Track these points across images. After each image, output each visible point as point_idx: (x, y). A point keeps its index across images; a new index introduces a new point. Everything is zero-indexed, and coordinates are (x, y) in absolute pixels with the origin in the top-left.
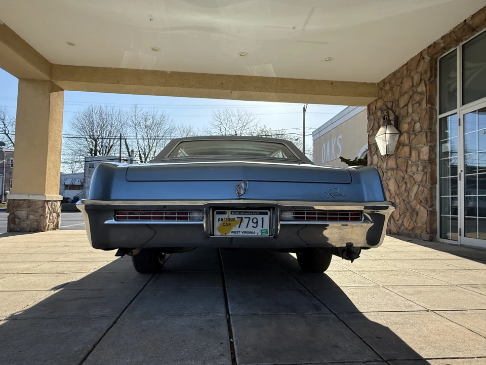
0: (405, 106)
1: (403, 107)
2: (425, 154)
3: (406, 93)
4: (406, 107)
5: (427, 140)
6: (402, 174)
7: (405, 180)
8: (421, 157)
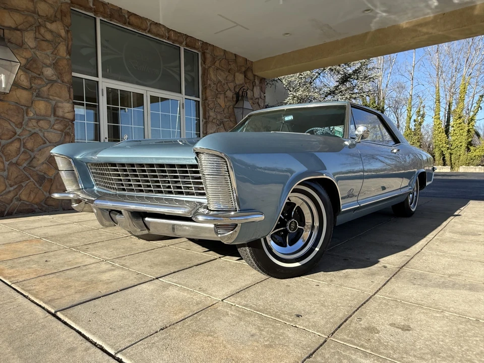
0: (16, 29)
1: (10, 28)
2: (66, 111)
3: (16, 10)
4: (19, 32)
5: (70, 95)
6: (9, 127)
7: (17, 136)
8: (60, 113)
